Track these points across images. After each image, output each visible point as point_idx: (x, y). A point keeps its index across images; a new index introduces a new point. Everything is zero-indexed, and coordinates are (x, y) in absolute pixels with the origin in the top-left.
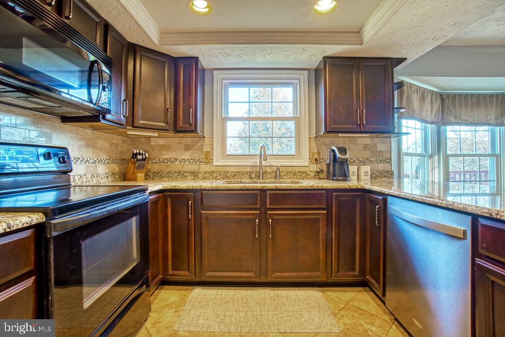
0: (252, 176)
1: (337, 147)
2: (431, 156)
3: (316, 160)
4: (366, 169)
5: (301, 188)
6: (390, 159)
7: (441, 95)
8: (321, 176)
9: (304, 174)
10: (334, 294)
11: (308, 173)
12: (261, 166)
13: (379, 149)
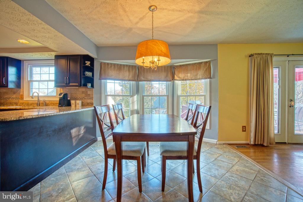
2: (132, 96)
6: (93, 98)
9: (57, 104)
12: (38, 100)
13: (88, 93)
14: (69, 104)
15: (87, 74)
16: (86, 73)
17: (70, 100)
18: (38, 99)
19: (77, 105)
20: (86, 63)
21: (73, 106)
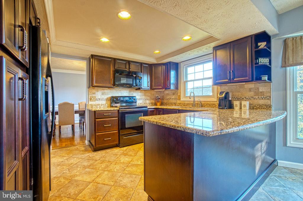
4: (246, 103)
6: (270, 97)
9: (214, 105)
12: (194, 101)
13: (260, 90)
14: (231, 106)
15: (261, 62)
16: (260, 60)
17: (231, 100)
18: (194, 99)
19: (242, 108)
20: (260, 46)
21: (237, 108)
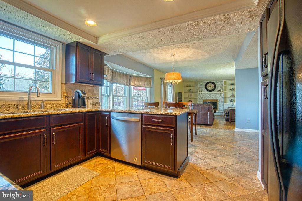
0: (19, 107)
1: (81, 91)
2: (109, 96)
3: (65, 97)
4: (91, 101)
5: (71, 112)
6: (99, 97)
7: (112, 70)
8: (69, 106)
9: (58, 105)
10: (87, 164)
11: (61, 104)
18: (29, 97)
